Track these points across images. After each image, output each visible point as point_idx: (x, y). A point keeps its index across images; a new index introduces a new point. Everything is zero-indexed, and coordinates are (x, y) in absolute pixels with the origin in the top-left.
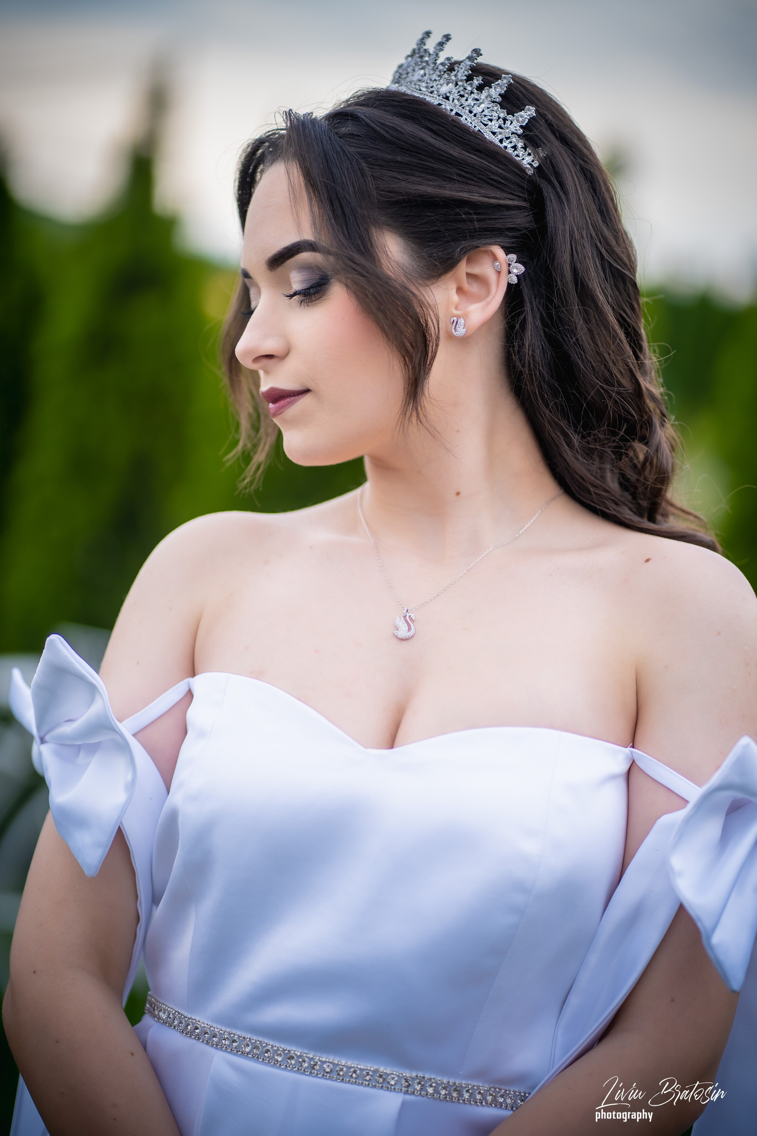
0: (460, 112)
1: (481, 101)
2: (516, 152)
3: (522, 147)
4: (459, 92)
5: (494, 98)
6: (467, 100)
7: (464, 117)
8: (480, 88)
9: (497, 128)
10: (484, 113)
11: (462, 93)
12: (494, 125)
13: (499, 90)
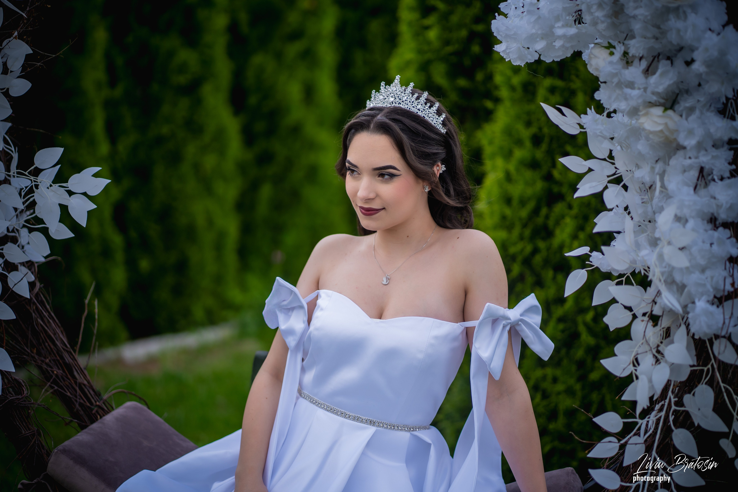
0: (424, 116)
2: (440, 129)
3: (442, 127)
6: (426, 112)
9: (436, 122)
13: (435, 108)
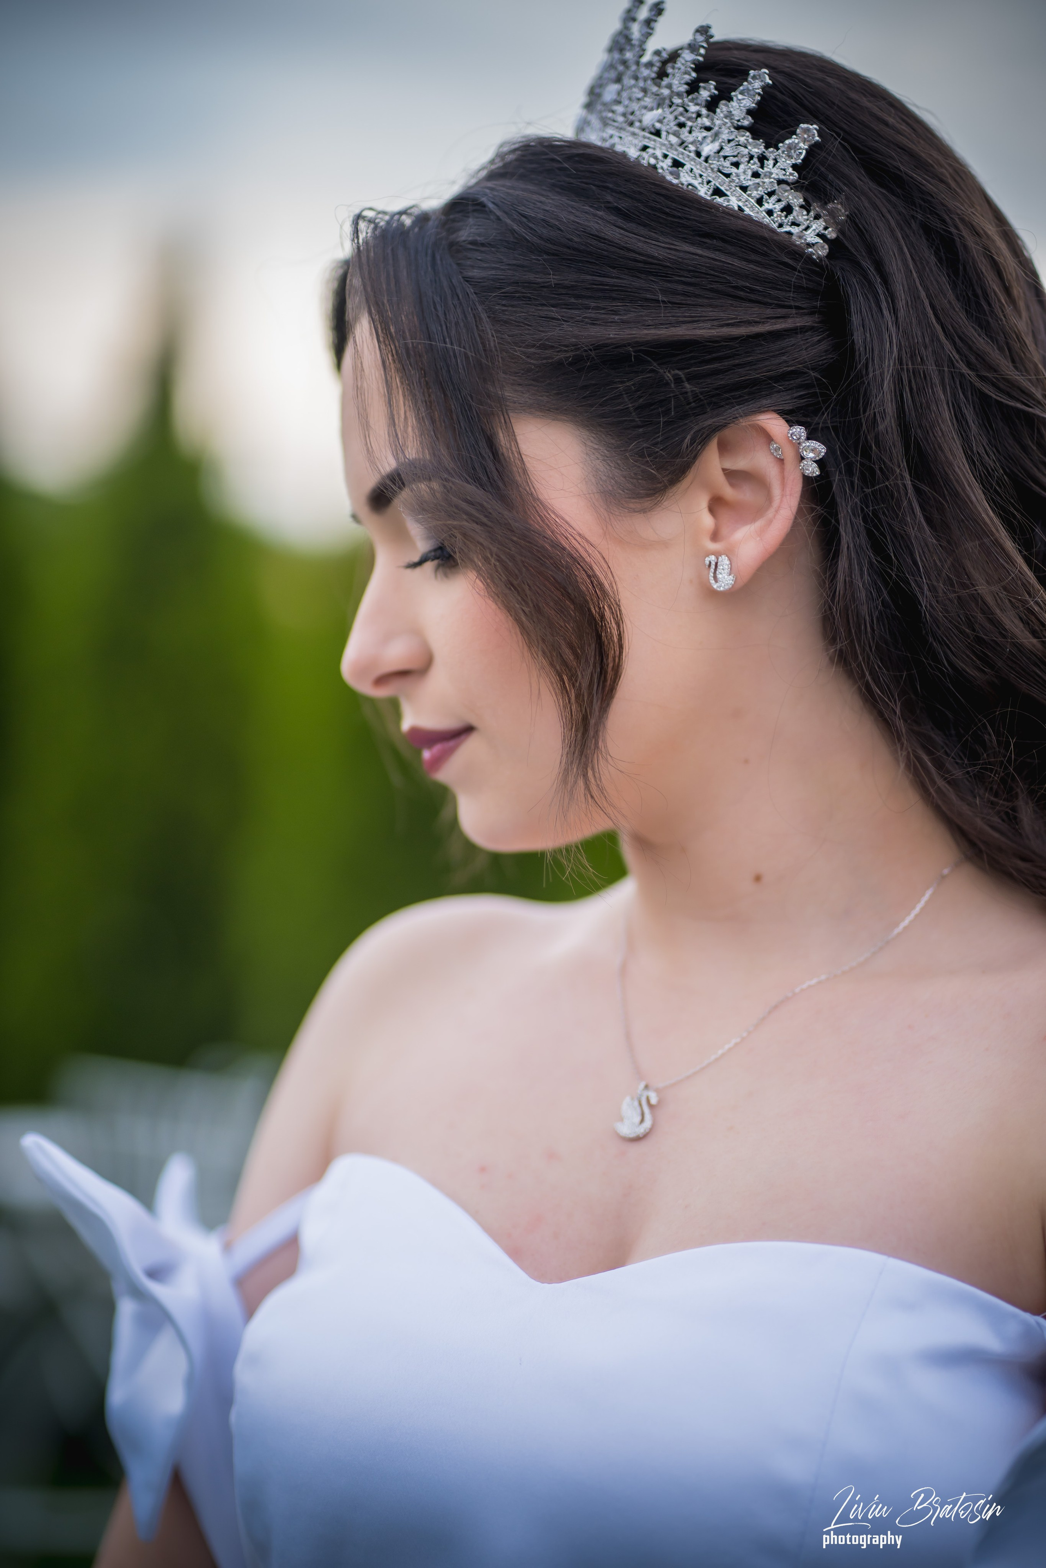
1: (716, 128)
2: (791, 217)
3: (802, 207)
4: (676, 118)
5: (739, 121)
6: (690, 132)
7: (688, 167)
8: (712, 105)
9: (749, 177)
10: (722, 154)
11: (682, 119)
12: (743, 174)
13: (745, 102)
